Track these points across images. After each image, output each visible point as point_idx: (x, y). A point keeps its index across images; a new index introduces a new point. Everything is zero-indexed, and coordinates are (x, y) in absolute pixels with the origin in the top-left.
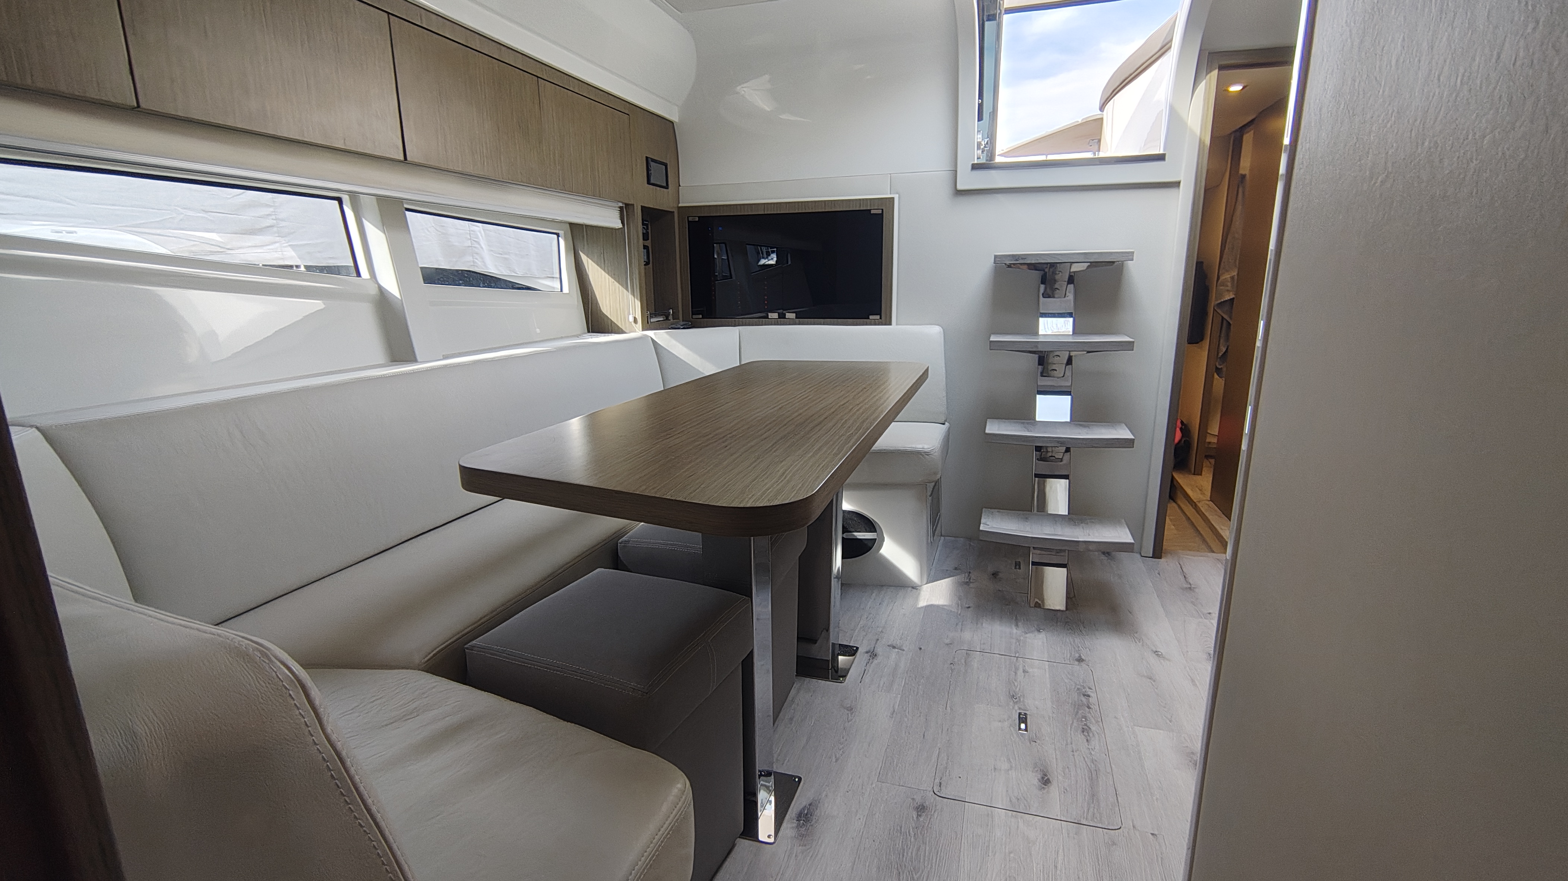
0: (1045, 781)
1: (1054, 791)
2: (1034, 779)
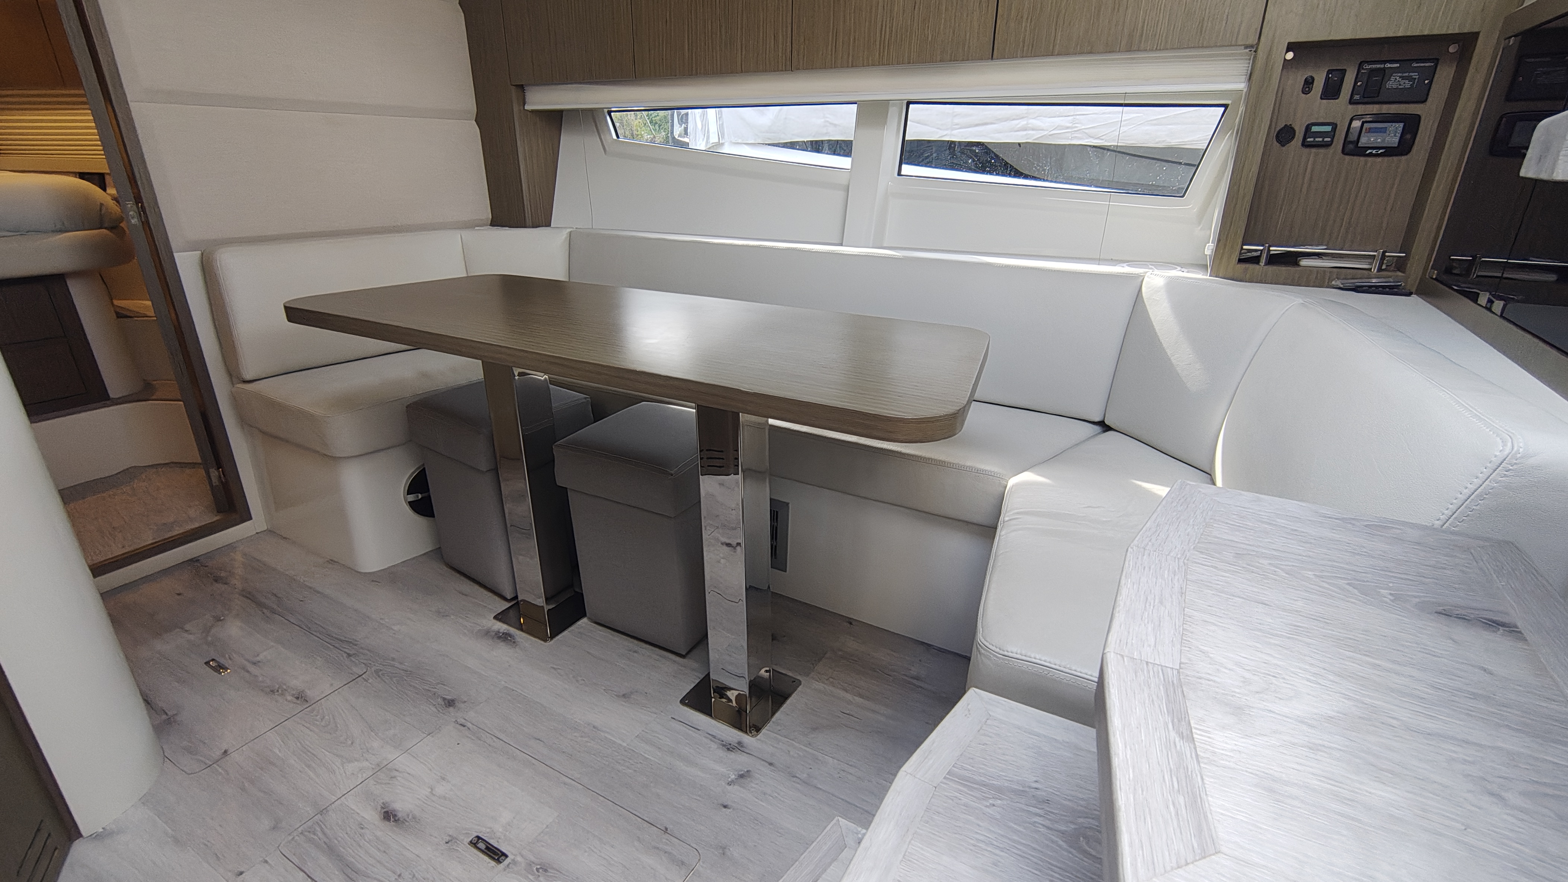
1: (371, 816)
2: (400, 806)
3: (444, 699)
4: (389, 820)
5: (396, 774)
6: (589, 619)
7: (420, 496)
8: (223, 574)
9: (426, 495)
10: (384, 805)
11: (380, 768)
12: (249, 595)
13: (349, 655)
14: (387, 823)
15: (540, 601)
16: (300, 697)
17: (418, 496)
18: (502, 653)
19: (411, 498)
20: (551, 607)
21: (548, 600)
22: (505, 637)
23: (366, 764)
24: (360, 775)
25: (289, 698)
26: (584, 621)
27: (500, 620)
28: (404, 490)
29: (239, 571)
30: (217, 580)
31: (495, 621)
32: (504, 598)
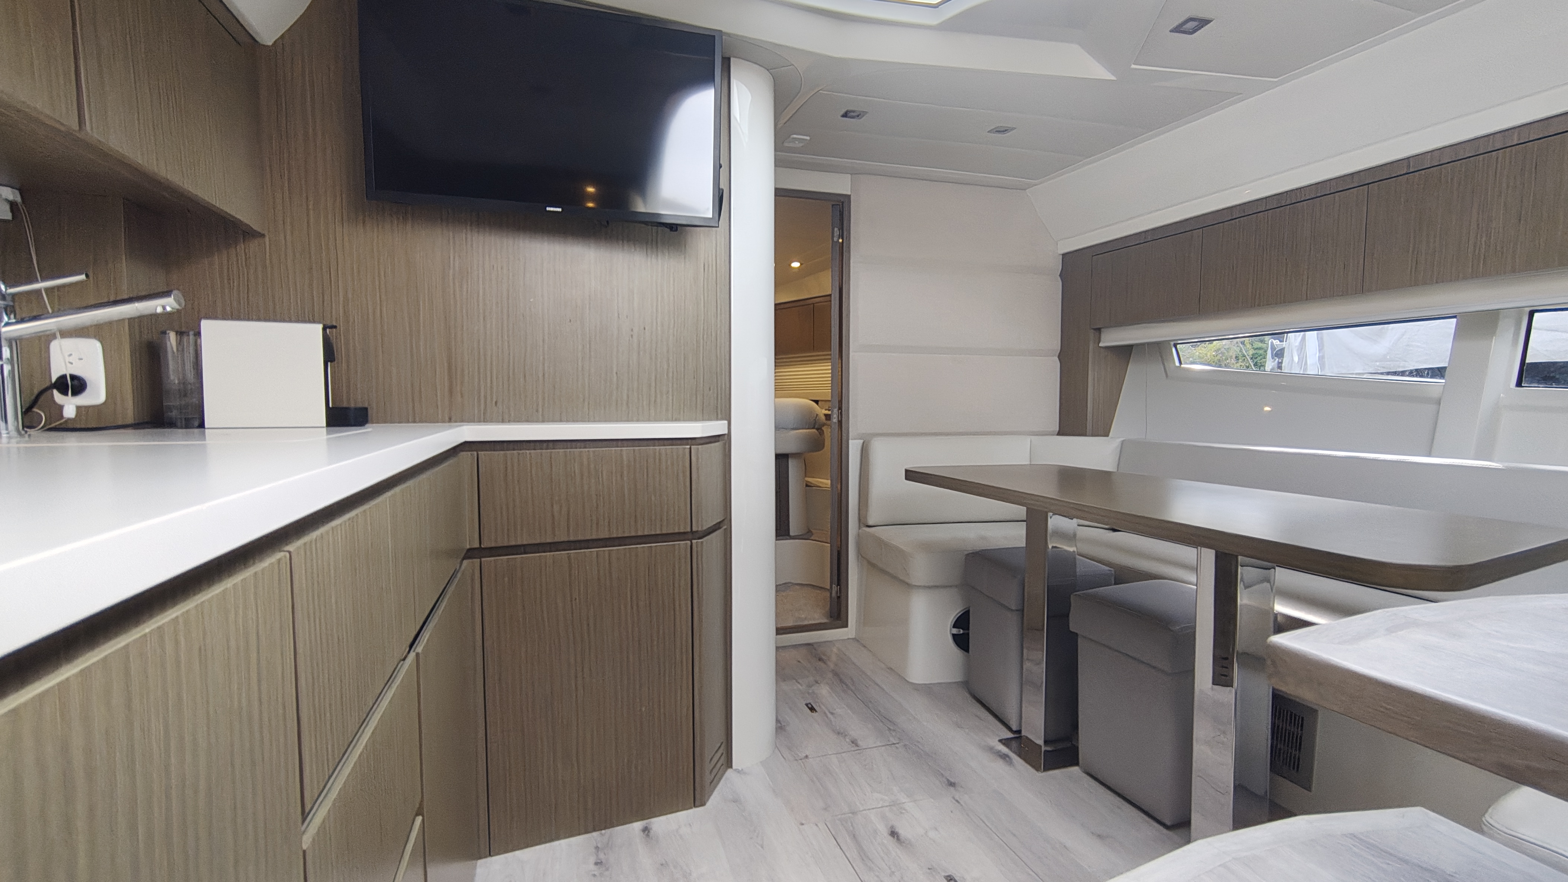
0: (893, 834)
1: (883, 831)
2: (902, 832)
3: (948, 780)
4: (894, 837)
5: (904, 811)
6: (1081, 768)
7: (962, 631)
8: (824, 657)
9: (967, 632)
10: (892, 827)
11: (894, 804)
12: (836, 674)
13: (890, 729)
14: (892, 838)
15: (1040, 742)
16: (854, 742)
17: (960, 631)
18: (999, 766)
19: (955, 631)
20: (1048, 749)
21: (1046, 742)
22: (1004, 757)
23: (886, 798)
24: (881, 803)
25: (848, 740)
26: (1075, 769)
27: (1004, 744)
28: (952, 622)
29: (834, 658)
30: (820, 659)
31: (999, 744)
32: (1010, 729)
